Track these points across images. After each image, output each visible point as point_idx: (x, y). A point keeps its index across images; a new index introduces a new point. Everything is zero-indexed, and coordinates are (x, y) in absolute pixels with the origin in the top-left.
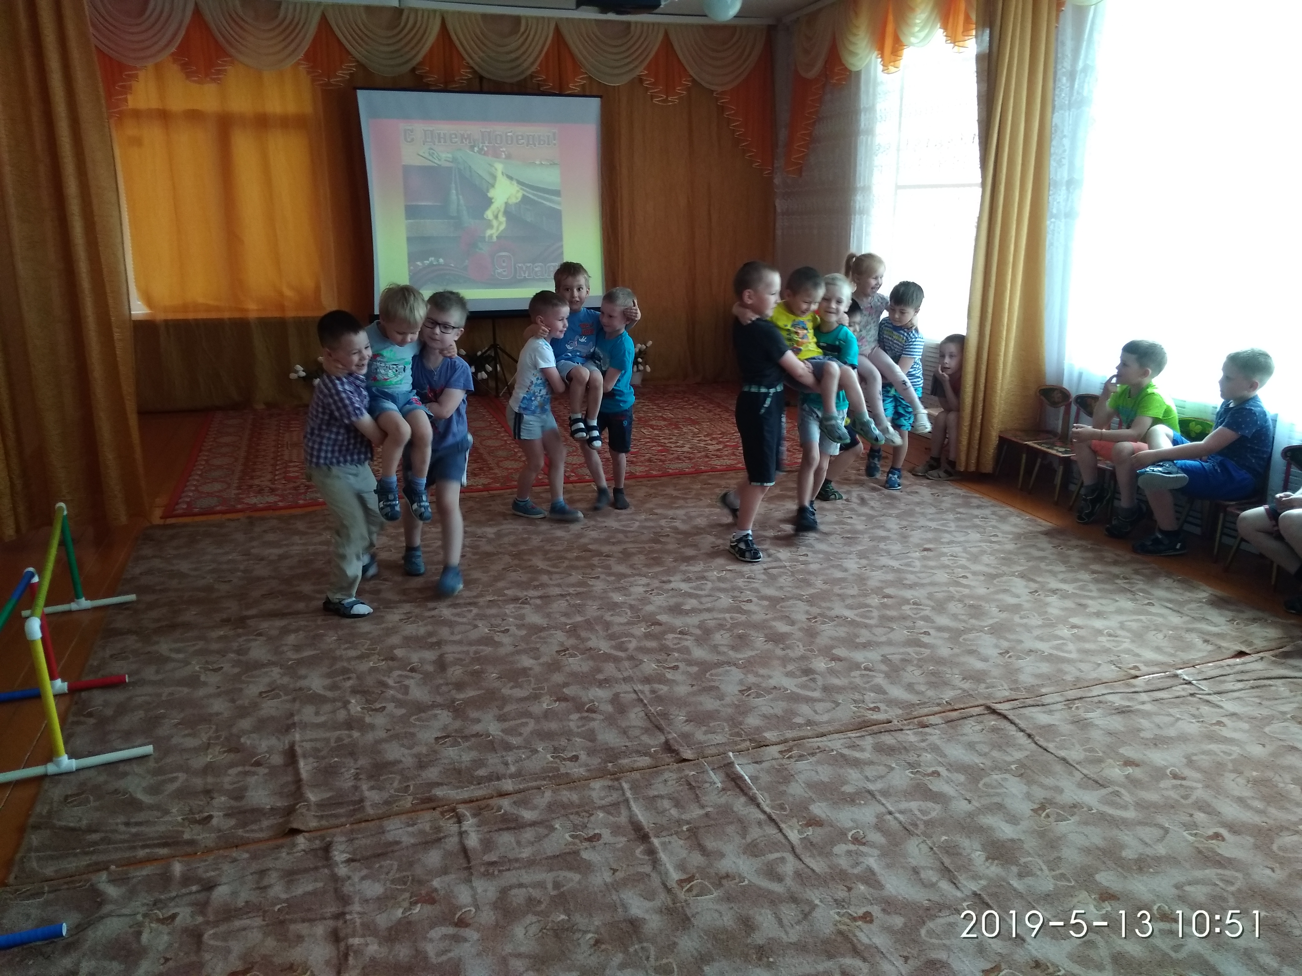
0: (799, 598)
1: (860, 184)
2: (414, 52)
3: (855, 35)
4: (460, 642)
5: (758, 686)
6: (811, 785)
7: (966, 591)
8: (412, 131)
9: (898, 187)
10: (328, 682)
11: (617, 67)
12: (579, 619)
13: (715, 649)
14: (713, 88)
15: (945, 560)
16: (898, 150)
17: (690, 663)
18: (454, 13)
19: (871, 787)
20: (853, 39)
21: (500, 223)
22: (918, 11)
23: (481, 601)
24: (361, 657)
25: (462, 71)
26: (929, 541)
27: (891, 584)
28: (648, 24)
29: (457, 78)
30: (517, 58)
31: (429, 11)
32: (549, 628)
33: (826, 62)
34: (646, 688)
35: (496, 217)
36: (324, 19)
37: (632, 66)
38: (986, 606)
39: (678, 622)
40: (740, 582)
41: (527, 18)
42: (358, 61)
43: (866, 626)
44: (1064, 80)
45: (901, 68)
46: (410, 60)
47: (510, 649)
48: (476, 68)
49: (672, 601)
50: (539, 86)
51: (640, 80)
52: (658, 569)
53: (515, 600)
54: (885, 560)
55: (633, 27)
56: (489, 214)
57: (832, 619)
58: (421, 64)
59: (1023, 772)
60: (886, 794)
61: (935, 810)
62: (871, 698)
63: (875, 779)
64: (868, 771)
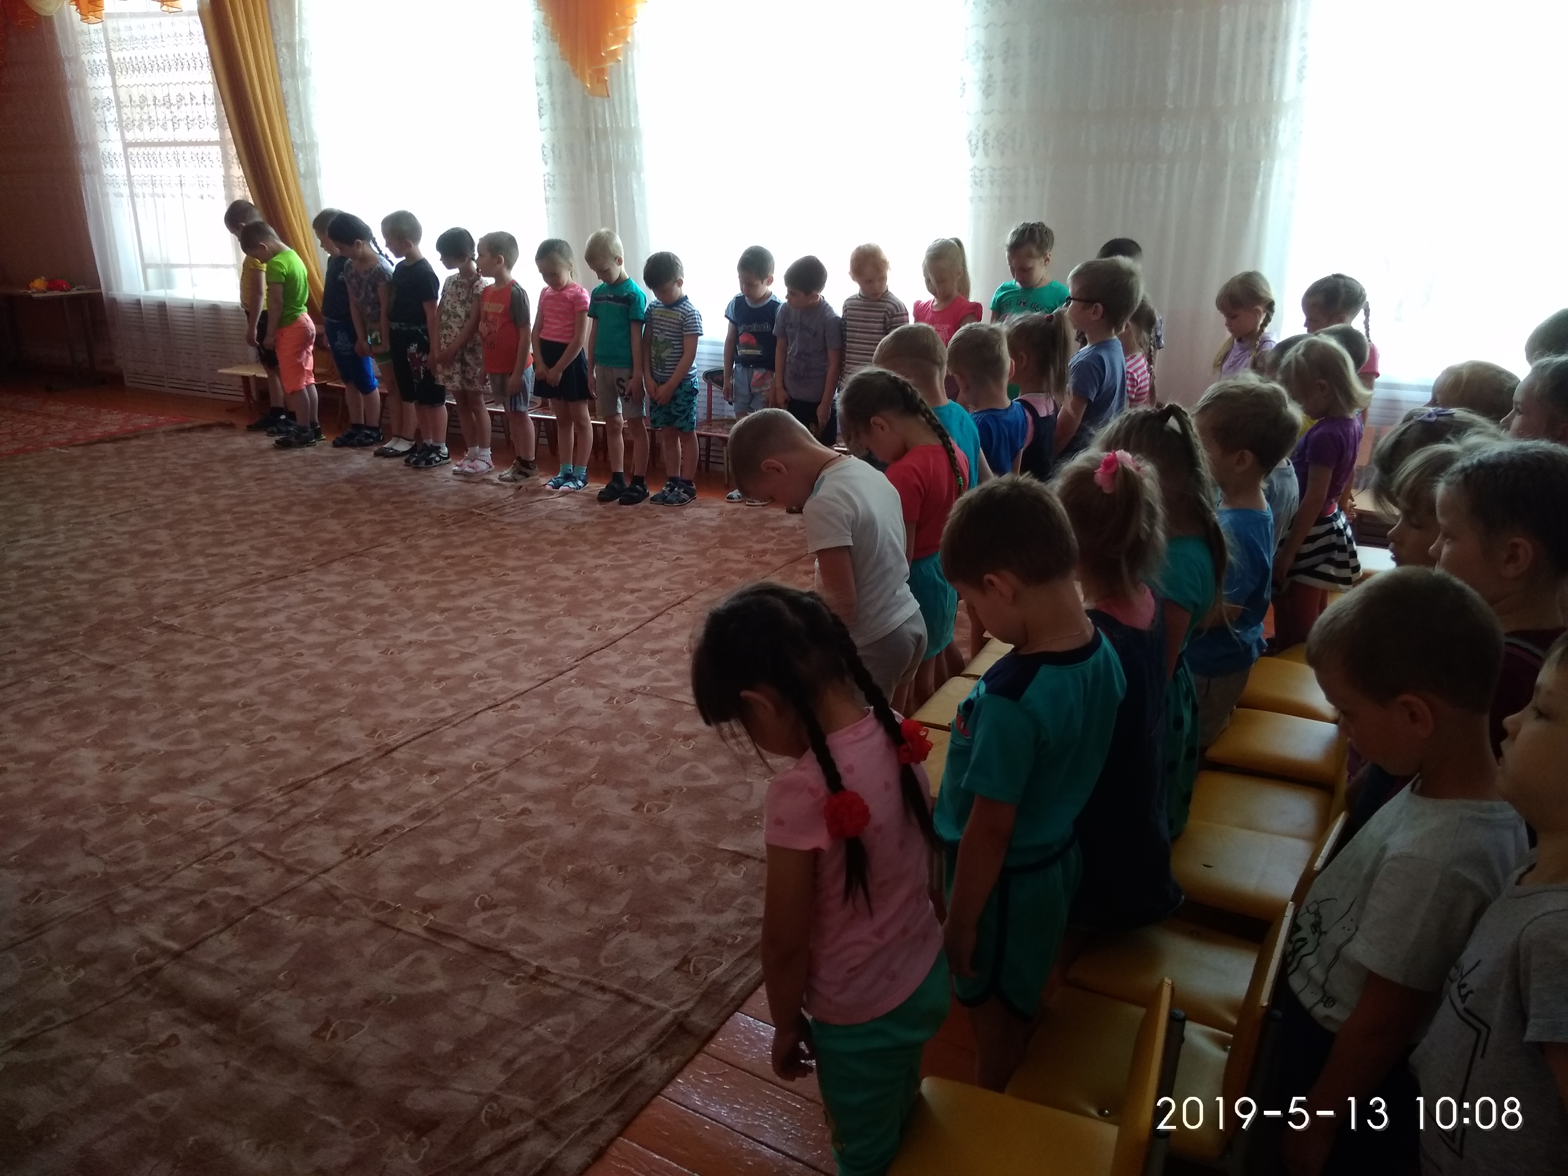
9: (127, 144)
43: (228, 533)
45: (105, 18)
49: (31, 553)
54: (224, 492)
57: (195, 534)
59: (380, 576)
60: (288, 606)
61: (326, 605)
62: (251, 569)
63: (278, 602)
64: (271, 600)
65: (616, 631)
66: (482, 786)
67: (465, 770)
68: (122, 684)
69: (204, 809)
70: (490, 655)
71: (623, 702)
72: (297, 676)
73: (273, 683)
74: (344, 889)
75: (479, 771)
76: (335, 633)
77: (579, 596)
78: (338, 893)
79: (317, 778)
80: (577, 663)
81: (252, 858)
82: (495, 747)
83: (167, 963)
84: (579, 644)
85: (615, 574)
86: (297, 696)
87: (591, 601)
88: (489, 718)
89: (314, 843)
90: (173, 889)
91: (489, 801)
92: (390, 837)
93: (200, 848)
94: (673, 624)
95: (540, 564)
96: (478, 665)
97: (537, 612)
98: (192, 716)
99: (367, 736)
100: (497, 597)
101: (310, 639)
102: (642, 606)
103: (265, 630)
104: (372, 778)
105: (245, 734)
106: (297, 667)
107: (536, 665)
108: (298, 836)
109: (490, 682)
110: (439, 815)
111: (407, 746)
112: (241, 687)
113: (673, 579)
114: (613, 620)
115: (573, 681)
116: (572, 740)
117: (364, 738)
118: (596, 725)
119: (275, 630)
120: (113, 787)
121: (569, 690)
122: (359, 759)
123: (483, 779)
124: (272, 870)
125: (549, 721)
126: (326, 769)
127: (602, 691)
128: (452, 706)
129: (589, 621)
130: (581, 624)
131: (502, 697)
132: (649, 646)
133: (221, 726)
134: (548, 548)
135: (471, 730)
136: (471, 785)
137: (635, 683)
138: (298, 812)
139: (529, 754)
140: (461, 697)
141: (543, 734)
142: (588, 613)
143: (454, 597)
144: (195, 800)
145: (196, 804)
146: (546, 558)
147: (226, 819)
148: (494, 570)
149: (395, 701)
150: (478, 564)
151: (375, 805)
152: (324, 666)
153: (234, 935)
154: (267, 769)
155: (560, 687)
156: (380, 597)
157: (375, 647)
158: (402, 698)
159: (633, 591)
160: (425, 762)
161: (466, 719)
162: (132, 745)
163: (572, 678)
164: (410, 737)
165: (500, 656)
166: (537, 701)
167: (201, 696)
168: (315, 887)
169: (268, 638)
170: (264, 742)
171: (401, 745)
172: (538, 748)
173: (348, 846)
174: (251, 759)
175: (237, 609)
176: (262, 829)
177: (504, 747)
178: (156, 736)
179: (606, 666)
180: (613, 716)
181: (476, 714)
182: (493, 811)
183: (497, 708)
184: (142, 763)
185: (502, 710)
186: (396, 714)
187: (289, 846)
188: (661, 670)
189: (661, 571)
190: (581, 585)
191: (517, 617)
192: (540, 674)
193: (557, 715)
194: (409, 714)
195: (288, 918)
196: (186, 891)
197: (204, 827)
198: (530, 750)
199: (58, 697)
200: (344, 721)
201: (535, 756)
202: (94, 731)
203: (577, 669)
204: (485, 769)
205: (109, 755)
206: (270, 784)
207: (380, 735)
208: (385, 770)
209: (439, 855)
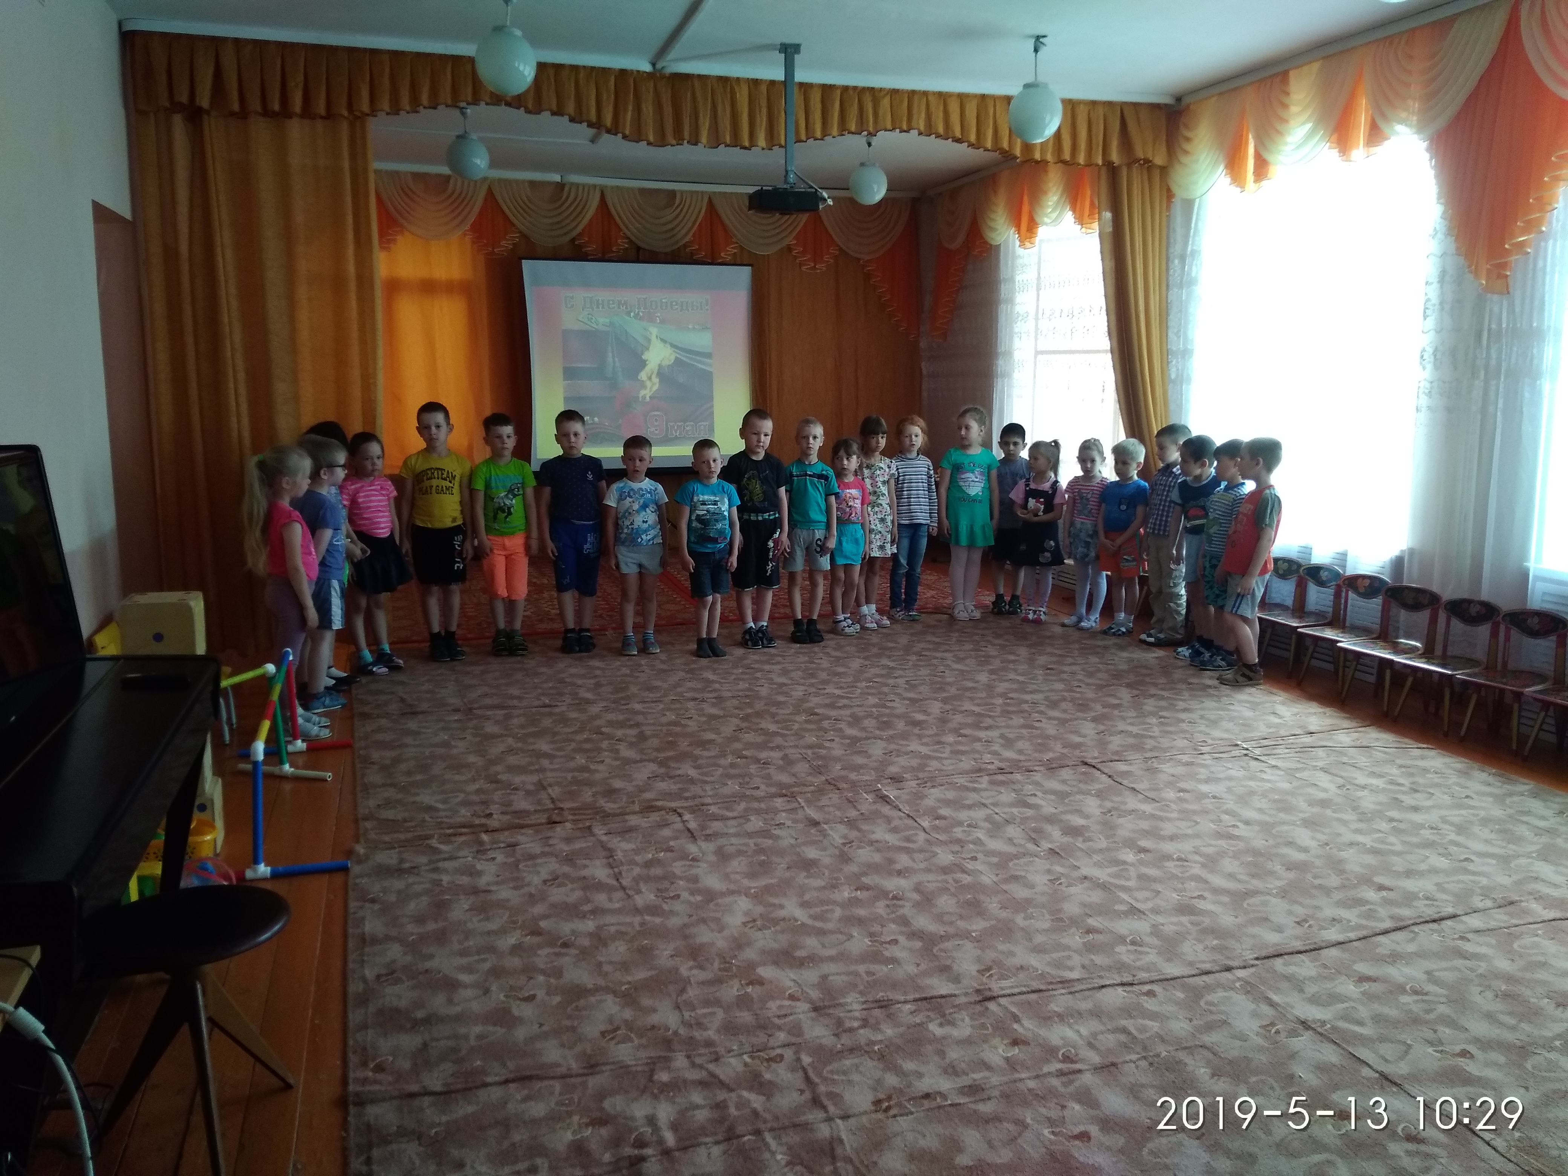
0: (936, 699)
1: (1001, 349)
2: (574, 224)
3: (994, 212)
4: (653, 724)
5: (898, 750)
6: (939, 800)
7: (1078, 695)
8: (572, 298)
9: (1038, 353)
10: (552, 746)
11: (768, 237)
12: (750, 711)
13: (864, 729)
14: (858, 256)
15: (1065, 676)
16: (1037, 319)
17: (844, 737)
18: (612, 187)
19: (984, 801)
20: (992, 216)
21: (654, 384)
22: (1050, 194)
23: (666, 700)
24: (575, 732)
25: (619, 241)
26: (1054, 663)
27: (1015, 691)
29: (614, 249)
30: (673, 229)
31: (589, 186)
32: (724, 716)
33: (968, 235)
34: (809, 752)
35: (650, 378)
36: (490, 193)
37: (782, 236)
38: (1093, 705)
39: (833, 713)
40: (886, 689)
41: (682, 192)
42: (520, 232)
43: (990, 717)
44: (1176, 261)
45: (1037, 244)
47: (696, 728)
48: (633, 238)
49: (827, 701)
51: (789, 249)
52: (813, 681)
53: (695, 699)
54: (1012, 676)
56: (643, 376)
57: (962, 712)
58: (580, 235)
59: (1099, 794)
60: (995, 805)
61: (1029, 812)
62: (987, 757)
63: (988, 798)
64: (983, 794)
65: (1333, 934)
66: (1055, 1082)
67: (1051, 1051)
68: (813, 843)
69: (792, 997)
70: (1160, 919)
71: (1283, 1034)
72: (956, 881)
73: (932, 881)
74: (848, 1147)
75: (1063, 1062)
76: (1021, 845)
77: (1309, 876)
78: (839, 1151)
79: (905, 1002)
80: (1256, 962)
81: (793, 1070)
82: (1100, 1037)
83: (654, 1156)
84: (1272, 938)
85: (1370, 859)
86: (946, 903)
87: (1320, 887)
88: (1115, 997)
89: (856, 1077)
90: (713, 1075)
91: (1052, 1105)
92: (927, 1104)
93: (760, 1038)
94: (1411, 948)
95: (1284, 823)
96: (1141, 926)
97: (1246, 882)
98: (846, 893)
99: (978, 971)
100: (1210, 850)
101: (994, 844)
102: (1383, 912)
103: (960, 824)
104: (952, 1023)
105: (876, 928)
106: (964, 871)
107: (1206, 947)
108: (847, 1063)
109: (1141, 953)
110: (989, 1099)
111: (1009, 999)
112: (905, 877)
113: (1446, 886)
114: (1334, 920)
115: (1238, 985)
116: (1193, 1062)
117: (975, 973)
118: (1234, 1053)
119: (969, 826)
120: (740, 944)
121: (1226, 994)
122: (955, 995)
123: (1061, 1073)
124: (802, 1092)
125: (1180, 1027)
126: (917, 996)
127: (1266, 1009)
128: (1083, 967)
129: (1300, 911)
130: (1290, 913)
131: (1143, 975)
132: (1363, 968)
133: (862, 912)
134: (1303, 805)
135: (1085, 1006)
136: (1045, 1075)
137: (1314, 1013)
138: (865, 1034)
139: (1131, 1061)
140: (1099, 959)
141: (1163, 1040)
142: (1308, 901)
143: (1162, 838)
144: (792, 984)
145: (790, 988)
146: (1294, 818)
147: (801, 1016)
148: (1225, 817)
149: (1030, 940)
150: (1210, 807)
151: (936, 1058)
152: (988, 878)
153: (725, 1153)
154: (869, 973)
155: (1220, 985)
156: (1087, 817)
157: (1049, 871)
158: (1039, 939)
159: (1381, 888)
160: (1016, 1026)
161: (1089, 989)
162: (782, 907)
163: (1239, 979)
164: (1016, 990)
165: (1172, 923)
166: (1180, 995)
167: (865, 874)
168: (824, 1131)
169: (958, 832)
170: (886, 943)
171: (1004, 996)
172: (1145, 1058)
173: (882, 1096)
174: (864, 958)
175: (950, 795)
176: (824, 1041)
177: (1110, 1040)
178: (804, 905)
179: (1288, 978)
180: (1261, 1049)
181: (1103, 987)
182: (1049, 1119)
183: (1128, 988)
184: (778, 928)
185: (1133, 992)
186: (1022, 956)
187: (832, 1072)
188: (1360, 1008)
189: (1434, 871)
190: (1318, 862)
191: (1218, 881)
192: (1204, 962)
193: (1195, 1022)
194: (1035, 961)
195: (779, 1157)
196: (721, 1081)
197: (779, 1017)
198: (1134, 1057)
199: (760, 840)
200: (968, 945)
201: (1137, 1067)
202: (764, 881)
203: (1252, 970)
204: (1072, 1062)
205: (759, 909)
206: (861, 993)
207: (991, 975)
208: (971, 1019)
209: (960, 1150)
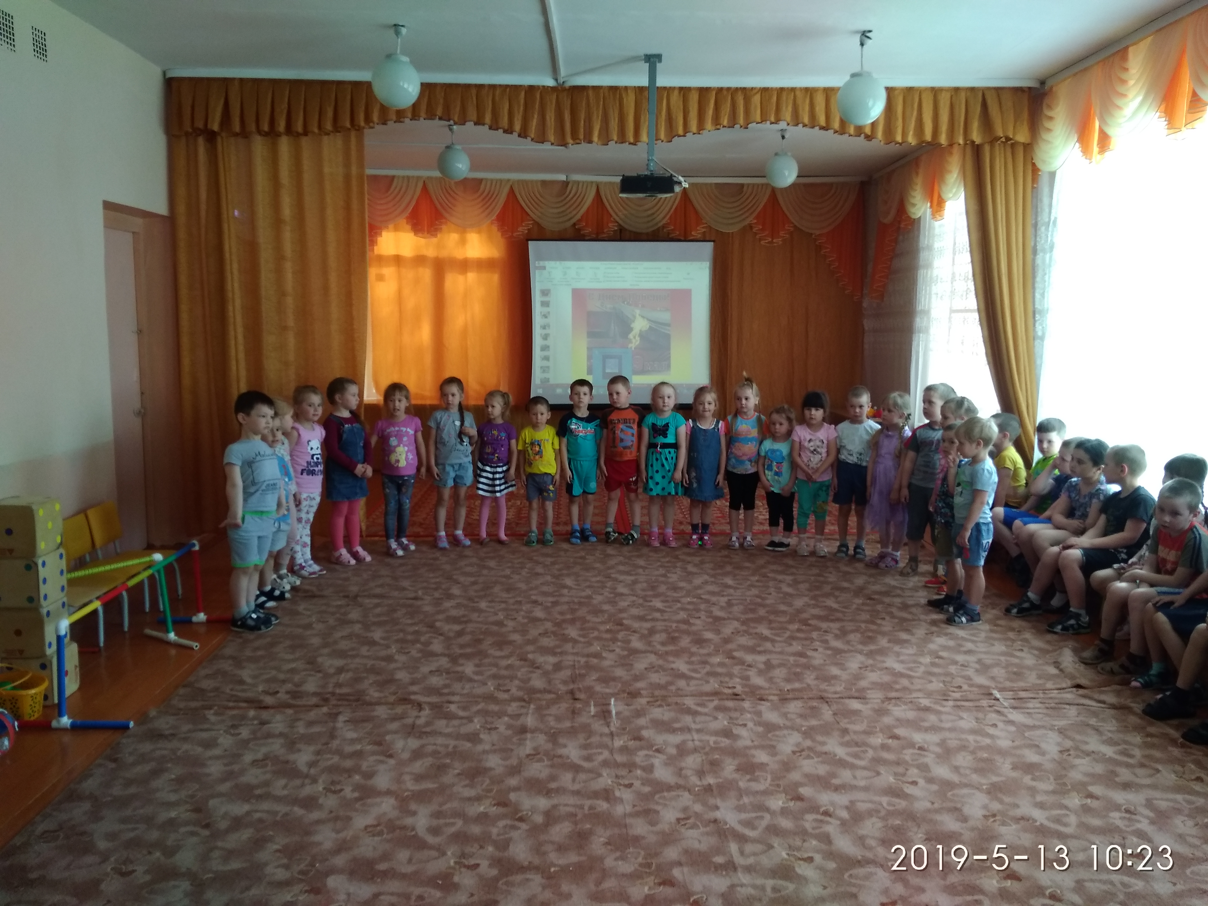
1: (920, 308)
2: (575, 212)
3: (914, 190)
9: (952, 311)
11: (732, 218)
14: (811, 231)
18: (606, 183)
20: (912, 193)
22: (953, 173)
25: (610, 225)
28: (758, 185)
29: (605, 230)
30: (653, 214)
31: (587, 182)
33: (897, 211)
36: (512, 191)
37: (744, 217)
39: (637, 625)
42: (533, 221)
44: (1043, 229)
45: (944, 217)
46: (571, 218)
47: (509, 629)
48: (620, 222)
49: (643, 613)
50: (669, 234)
51: (751, 227)
53: (535, 602)
54: (829, 603)
55: (745, 188)
56: (631, 336)
57: (751, 634)
58: (580, 221)
59: (808, 731)
60: (701, 730)
61: (725, 743)
62: (735, 682)
63: (699, 723)
95: (969, 786)
97: (870, 848)
101: (661, 773)
103: (649, 747)
119: (656, 750)
134: (1006, 768)
143: (828, 787)
146: (983, 781)
148: (913, 772)
150: (907, 758)
175: (668, 716)
